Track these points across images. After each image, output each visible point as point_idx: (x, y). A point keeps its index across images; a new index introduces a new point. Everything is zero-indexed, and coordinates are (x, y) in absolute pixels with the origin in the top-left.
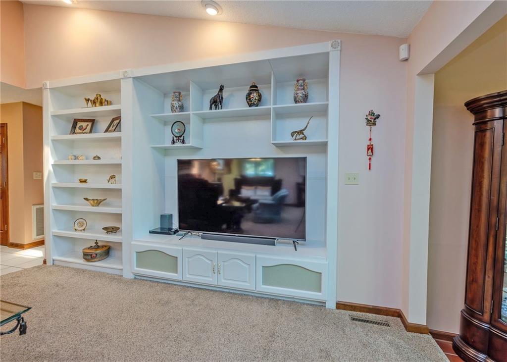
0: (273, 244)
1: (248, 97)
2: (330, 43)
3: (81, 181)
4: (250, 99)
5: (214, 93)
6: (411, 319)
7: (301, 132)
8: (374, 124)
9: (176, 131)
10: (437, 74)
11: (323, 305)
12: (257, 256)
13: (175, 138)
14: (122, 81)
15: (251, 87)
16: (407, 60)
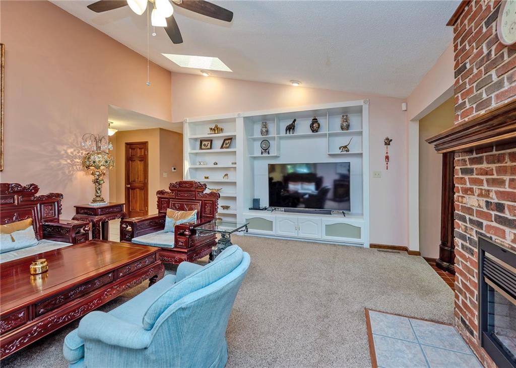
0: (331, 214)
1: (312, 126)
2: (362, 101)
3: (206, 178)
4: (313, 127)
5: (290, 122)
6: (411, 249)
7: (345, 147)
8: (389, 144)
9: (264, 146)
10: (421, 121)
11: (362, 246)
12: (323, 219)
13: (263, 151)
14: (237, 119)
15: (313, 120)
16: (406, 110)
